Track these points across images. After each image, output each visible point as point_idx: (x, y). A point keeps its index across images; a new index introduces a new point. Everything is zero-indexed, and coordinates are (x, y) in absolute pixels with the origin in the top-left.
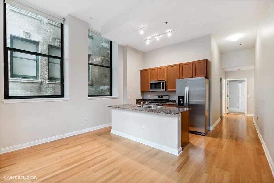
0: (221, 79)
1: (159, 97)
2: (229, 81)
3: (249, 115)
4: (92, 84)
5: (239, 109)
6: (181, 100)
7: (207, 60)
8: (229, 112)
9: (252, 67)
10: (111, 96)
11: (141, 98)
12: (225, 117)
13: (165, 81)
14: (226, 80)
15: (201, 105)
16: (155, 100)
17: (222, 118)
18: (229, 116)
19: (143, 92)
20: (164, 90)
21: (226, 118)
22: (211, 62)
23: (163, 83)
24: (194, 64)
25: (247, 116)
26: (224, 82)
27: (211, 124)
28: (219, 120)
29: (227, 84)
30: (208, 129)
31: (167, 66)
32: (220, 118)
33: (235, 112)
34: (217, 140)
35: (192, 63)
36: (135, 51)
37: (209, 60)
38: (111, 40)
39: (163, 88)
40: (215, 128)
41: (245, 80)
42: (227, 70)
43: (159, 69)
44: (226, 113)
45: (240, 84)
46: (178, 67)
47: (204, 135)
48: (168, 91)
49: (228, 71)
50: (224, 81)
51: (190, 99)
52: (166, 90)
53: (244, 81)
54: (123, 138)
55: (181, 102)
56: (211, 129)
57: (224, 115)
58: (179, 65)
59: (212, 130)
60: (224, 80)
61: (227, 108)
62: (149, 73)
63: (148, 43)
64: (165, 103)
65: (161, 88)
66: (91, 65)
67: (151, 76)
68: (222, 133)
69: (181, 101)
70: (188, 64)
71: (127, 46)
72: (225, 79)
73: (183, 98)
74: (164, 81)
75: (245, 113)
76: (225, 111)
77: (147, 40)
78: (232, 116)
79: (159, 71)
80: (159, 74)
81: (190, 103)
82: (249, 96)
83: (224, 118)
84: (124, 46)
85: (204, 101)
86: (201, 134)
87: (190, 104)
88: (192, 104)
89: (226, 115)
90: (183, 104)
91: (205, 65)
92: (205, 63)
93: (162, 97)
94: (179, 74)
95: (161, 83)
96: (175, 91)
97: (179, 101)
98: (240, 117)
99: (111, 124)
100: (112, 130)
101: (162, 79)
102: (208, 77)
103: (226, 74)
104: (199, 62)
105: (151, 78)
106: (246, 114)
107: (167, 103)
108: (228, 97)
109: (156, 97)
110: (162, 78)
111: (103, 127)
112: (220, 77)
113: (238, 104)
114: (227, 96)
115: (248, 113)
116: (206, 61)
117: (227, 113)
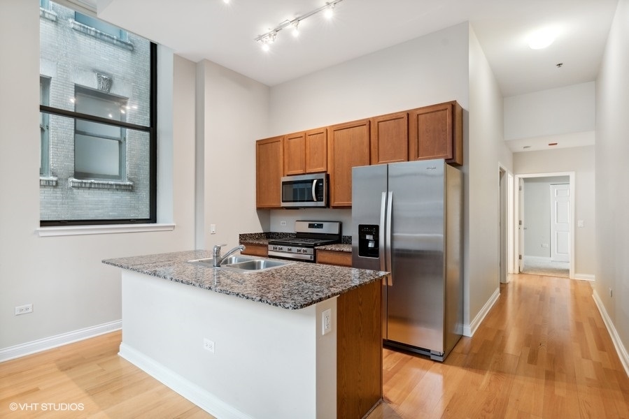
0: (502, 173)
1: (311, 226)
2: (526, 180)
3: (580, 277)
4: (129, 185)
5: (552, 259)
6: (368, 237)
7: (453, 105)
8: (524, 270)
9: (589, 139)
10: (155, 221)
11: (259, 229)
12: (514, 283)
13: (328, 176)
14: (518, 176)
15: (430, 251)
16: (300, 235)
17: (503, 287)
18: (524, 281)
19: (264, 211)
20: (323, 204)
21: (516, 289)
22: (468, 113)
23: (320, 181)
24: (415, 117)
25: (575, 282)
26: (512, 181)
27: (467, 316)
28: (496, 294)
29: (520, 189)
30: (459, 333)
31: (333, 126)
32: (498, 290)
33: (540, 269)
34: (485, 379)
35: (408, 114)
36: (239, 79)
37: (462, 103)
38: (155, 41)
39: (319, 199)
40: (483, 328)
41: (568, 177)
42: (519, 148)
43: (308, 138)
44: (517, 271)
45: (553, 189)
46: (365, 128)
47: (441, 359)
48: (335, 207)
49: (522, 150)
50: (510, 178)
51: (395, 229)
52: (328, 205)
53: (565, 179)
54: (150, 378)
55: (371, 245)
56: (469, 331)
57: (509, 279)
58: (369, 123)
59: (471, 336)
60: (509, 175)
61: (520, 258)
62: (281, 150)
63: (266, 47)
64: (323, 247)
65: (315, 199)
66: (127, 130)
67: (286, 161)
68: (502, 348)
69: (368, 241)
70: (395, 118)
71: (205, 59)
72: (514, 173)
73: (374, 230)
74: (323, 176)
75: (567, 271)
76: (512, 267)
77: (264, 39)
78: (531, 282)
79: (308, 143)
80: (308, 152)
81: (398, 245)
82: (580, 223)
83: (510, 286)
84: (196, 60)
85: (441, 235)
86: (432, 357)
87: (398, 250)
88: (403, 250)
89: (517, 277)
90: (375, 252)
91: (449, 120)
92: (448, 113)
93: (320, 226)
94: (367, 151)
95: (315, 181)
96: (350, 207)
97: (363, 242)
98: (553, 282)
99: (120, 326)
100: (122, 346)
101: (315, 169)
102: (458, 160)
103: (517, 159)
104: (431, 110)
105: (286, 167)
106: (572, 275)
107: (333, 247)
108: (523, 226)
109: (304, 228)
110: (317, 167)
111: (108, 329)
112: (500, 164)
113: (548, 246)
114: (520, 223)
115: (576, 272)
116: (449, 107)
117: (520, 273)
